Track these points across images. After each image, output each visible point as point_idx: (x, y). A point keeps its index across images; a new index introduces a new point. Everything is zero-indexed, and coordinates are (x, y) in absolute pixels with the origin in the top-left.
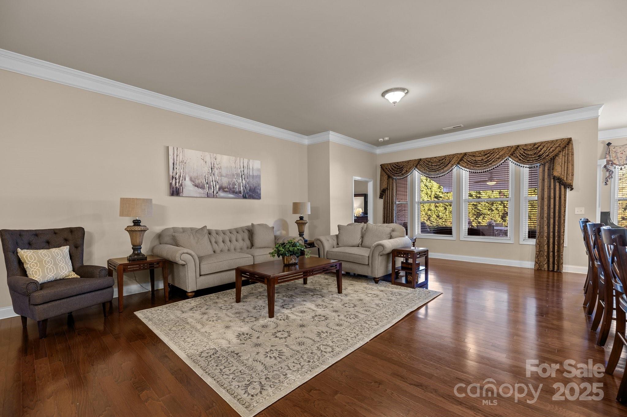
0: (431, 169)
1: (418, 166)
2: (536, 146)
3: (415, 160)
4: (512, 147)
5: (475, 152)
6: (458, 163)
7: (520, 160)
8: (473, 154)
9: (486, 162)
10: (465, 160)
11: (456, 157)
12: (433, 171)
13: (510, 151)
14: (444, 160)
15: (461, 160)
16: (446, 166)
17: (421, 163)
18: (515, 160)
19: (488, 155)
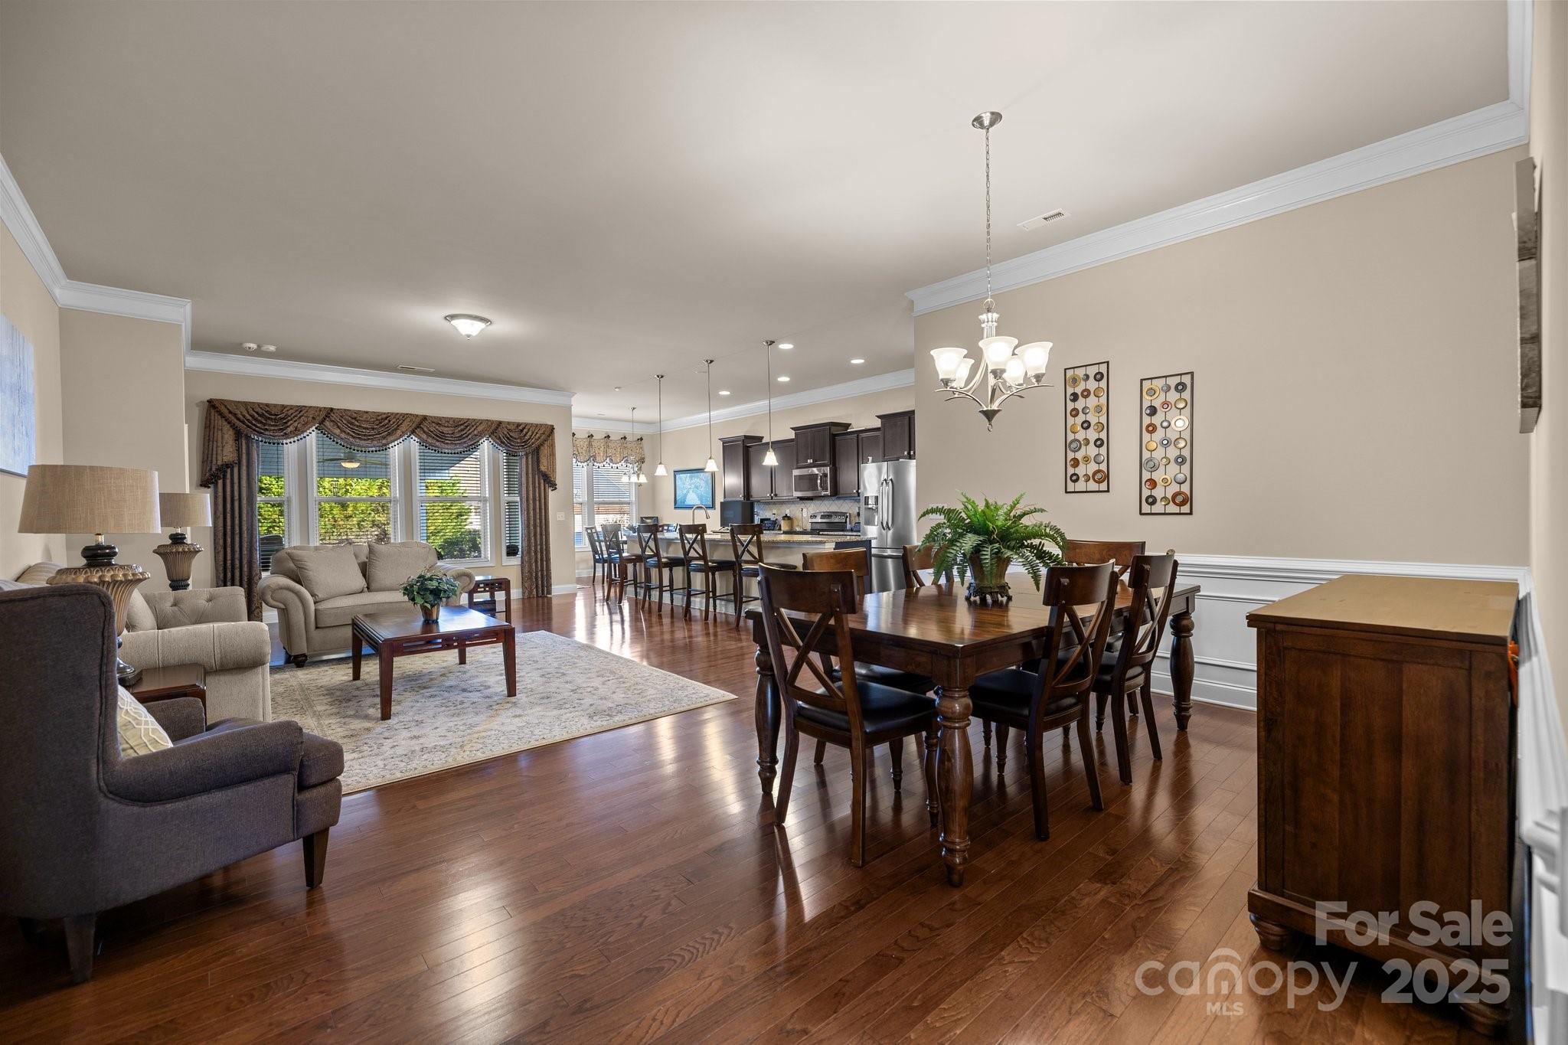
0: (359, 434)
1: (327, 423)
2: (521, 428)
3: (320, 409)
4: (492, 422)
5: (440, 418)
6: (413, 432)
7: (504, 443)
8: (438, 421)
9: (460, 438)
10: (425, 429)
11: (408, 420)
12: (365, 440)
13: (490, 426)
14: (387, 421)
15: (418, 427)
16: (389, 434)
17: (334, 417)
18: (496, 443)
19: (462, 427)
